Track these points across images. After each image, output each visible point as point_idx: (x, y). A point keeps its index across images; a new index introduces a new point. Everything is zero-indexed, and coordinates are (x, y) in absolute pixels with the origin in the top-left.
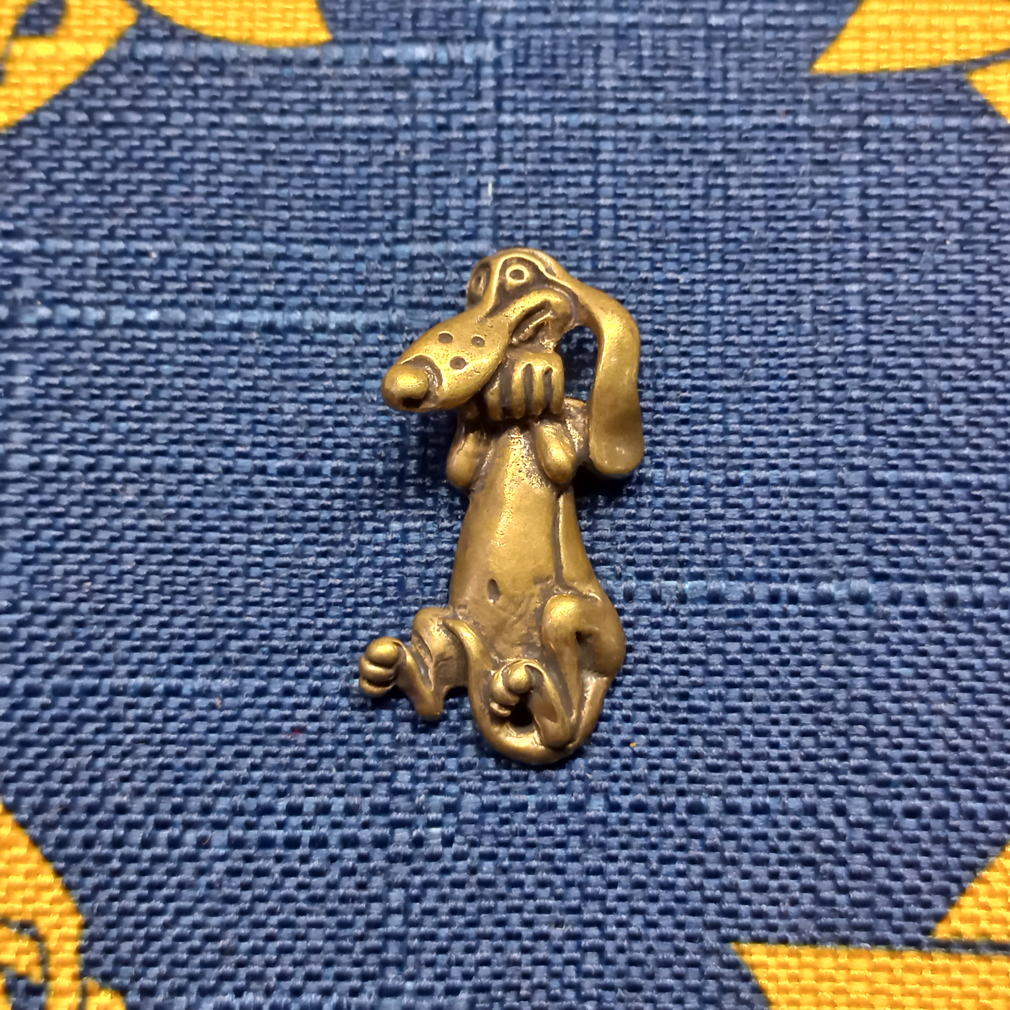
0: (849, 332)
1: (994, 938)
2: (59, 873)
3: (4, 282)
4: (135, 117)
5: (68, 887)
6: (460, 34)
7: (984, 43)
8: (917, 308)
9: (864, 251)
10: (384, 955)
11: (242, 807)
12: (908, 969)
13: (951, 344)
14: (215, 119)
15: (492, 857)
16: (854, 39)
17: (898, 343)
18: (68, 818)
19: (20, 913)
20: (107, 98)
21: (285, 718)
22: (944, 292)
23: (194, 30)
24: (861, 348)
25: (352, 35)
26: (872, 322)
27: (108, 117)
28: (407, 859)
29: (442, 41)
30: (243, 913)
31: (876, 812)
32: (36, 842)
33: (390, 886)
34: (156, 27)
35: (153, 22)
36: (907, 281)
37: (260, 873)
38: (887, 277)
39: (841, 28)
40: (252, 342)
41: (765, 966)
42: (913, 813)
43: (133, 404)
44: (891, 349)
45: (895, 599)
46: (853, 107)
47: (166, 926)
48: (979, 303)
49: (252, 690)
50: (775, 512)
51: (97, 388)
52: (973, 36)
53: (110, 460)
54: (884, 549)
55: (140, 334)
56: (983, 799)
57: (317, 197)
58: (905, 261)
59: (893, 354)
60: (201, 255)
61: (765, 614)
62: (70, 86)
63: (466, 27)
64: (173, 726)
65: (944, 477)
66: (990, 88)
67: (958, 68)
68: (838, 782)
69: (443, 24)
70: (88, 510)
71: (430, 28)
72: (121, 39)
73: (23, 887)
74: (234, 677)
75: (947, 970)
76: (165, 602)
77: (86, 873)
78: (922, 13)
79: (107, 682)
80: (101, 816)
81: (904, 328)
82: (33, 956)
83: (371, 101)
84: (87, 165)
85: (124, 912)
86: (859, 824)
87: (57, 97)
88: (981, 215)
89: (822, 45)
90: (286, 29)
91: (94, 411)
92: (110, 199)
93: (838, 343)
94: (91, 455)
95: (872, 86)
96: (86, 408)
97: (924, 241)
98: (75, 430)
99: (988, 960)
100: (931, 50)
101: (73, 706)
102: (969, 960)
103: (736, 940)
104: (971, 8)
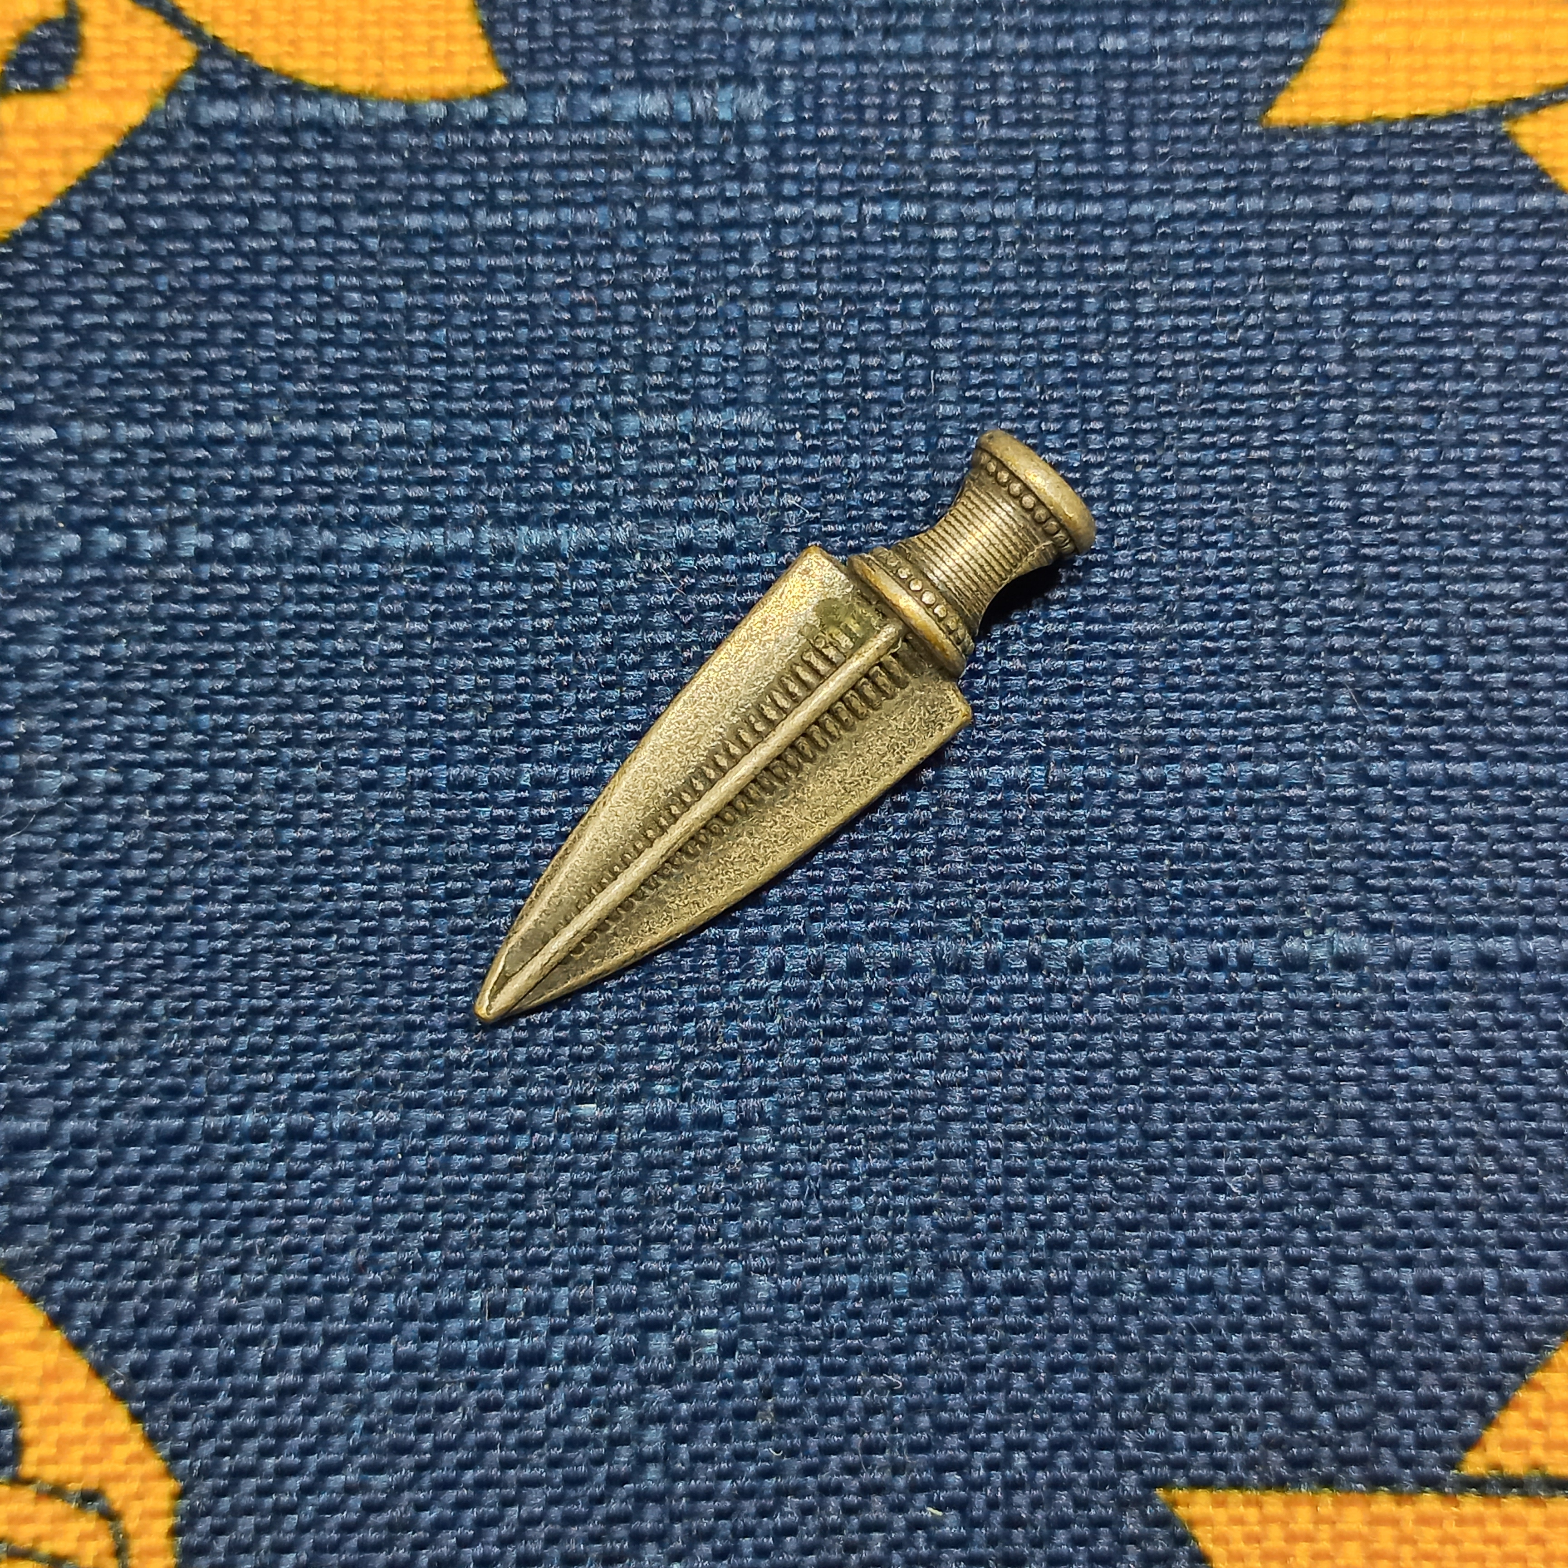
0: (1329, 543)
1: (1551, 1470)
2: (136, 1417)
3: (7, 495)
4: (200, 223)
5: (152, 1438)
6: (710, 72)
7: (1538, 71)
8: (1432, 504)
9: (1351, 412)
10: (636, 1525)
11: (413, 1307)
12: (1423, 1520)
13: (1486, 560)
14: (327, 221)
15: (796, 1371)
16: (1332, 67)
17: (1404, 560)
18: (144, 1334)
19: (79, 1479)
20: (152, 189)
21: (475, 1169)
22: (1474, 477)
23: (288, 76)
24: (1348, 568)
25: (540, 77)
26: (1364, 526)
27: (156, 223)
28: (666, 1379)
29: (683, 84)
30: (420, 1468)
31: (1374, 1287)
32: (99, 1371)
33: (643, 1421)
34: (227, 71)
35: (221, 65)
36: (1417, 460)
37: (444, 1407)
38: (1386, 454)
39: (1309, 50)
40: (398, 578)
41: (1207, 1521)
42: (1431, 1287)
43: (220, 684)
44: (1393, 569)
45: (1401, 961)
46: (1331, 181)
47: (306, 1490)
48: (1531, 493)
49: (421, 1128)
50: (1215, 829)
51: (160, 661)
52: (1520, 60)
53: (188, 776)
54: (1384, 883)
55: (223, 571)
56: (1534, 1263)
57: (492, 342)
58: (1414, 427)
59: (1395, 577)
60: (315, 441)
61: (1205, 987)
62: (94, 171)
63: (722, 61)
64: (303, 1186)
65: (1475, 770)
66: (1544, 146)
67: (1494, 113)
68: (1316, 1243)
69: (684, 56)
70: (157, 856)
71: (662, 63)
72: (173, 91)
73: (82, 1440)
74: (393, 1109)
75: (1479, 1521)
76: (282, 995)
77: (179, 1416)
78: (1440, 23)
79: (199, 1122)
80: (199, 1328)
81: (1412, 536)
82: (105, 1543)
83: (575, 184)
84: (128, 299)
85: (240, 1473)
86: (1350, 1306)
87: (72, 190)
88: (1531, 352)
89: (1281, 78)
90: (433, 70)
91: (158, 697)
92: (165, 354)
93: (1313, 560)
94: (157, 768)
95: (1360, 145)
96: (145, 693)
97: (1443, 395)
98: (130, 729)
99: (1542, 1504)
100: (1452, 85)
101: (146, 1161)
102: (1514, 1505)
103: (1166, 1484)
104: (1516, 14)
